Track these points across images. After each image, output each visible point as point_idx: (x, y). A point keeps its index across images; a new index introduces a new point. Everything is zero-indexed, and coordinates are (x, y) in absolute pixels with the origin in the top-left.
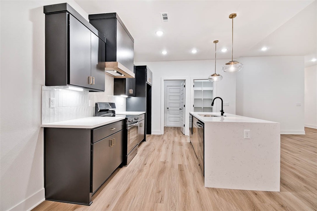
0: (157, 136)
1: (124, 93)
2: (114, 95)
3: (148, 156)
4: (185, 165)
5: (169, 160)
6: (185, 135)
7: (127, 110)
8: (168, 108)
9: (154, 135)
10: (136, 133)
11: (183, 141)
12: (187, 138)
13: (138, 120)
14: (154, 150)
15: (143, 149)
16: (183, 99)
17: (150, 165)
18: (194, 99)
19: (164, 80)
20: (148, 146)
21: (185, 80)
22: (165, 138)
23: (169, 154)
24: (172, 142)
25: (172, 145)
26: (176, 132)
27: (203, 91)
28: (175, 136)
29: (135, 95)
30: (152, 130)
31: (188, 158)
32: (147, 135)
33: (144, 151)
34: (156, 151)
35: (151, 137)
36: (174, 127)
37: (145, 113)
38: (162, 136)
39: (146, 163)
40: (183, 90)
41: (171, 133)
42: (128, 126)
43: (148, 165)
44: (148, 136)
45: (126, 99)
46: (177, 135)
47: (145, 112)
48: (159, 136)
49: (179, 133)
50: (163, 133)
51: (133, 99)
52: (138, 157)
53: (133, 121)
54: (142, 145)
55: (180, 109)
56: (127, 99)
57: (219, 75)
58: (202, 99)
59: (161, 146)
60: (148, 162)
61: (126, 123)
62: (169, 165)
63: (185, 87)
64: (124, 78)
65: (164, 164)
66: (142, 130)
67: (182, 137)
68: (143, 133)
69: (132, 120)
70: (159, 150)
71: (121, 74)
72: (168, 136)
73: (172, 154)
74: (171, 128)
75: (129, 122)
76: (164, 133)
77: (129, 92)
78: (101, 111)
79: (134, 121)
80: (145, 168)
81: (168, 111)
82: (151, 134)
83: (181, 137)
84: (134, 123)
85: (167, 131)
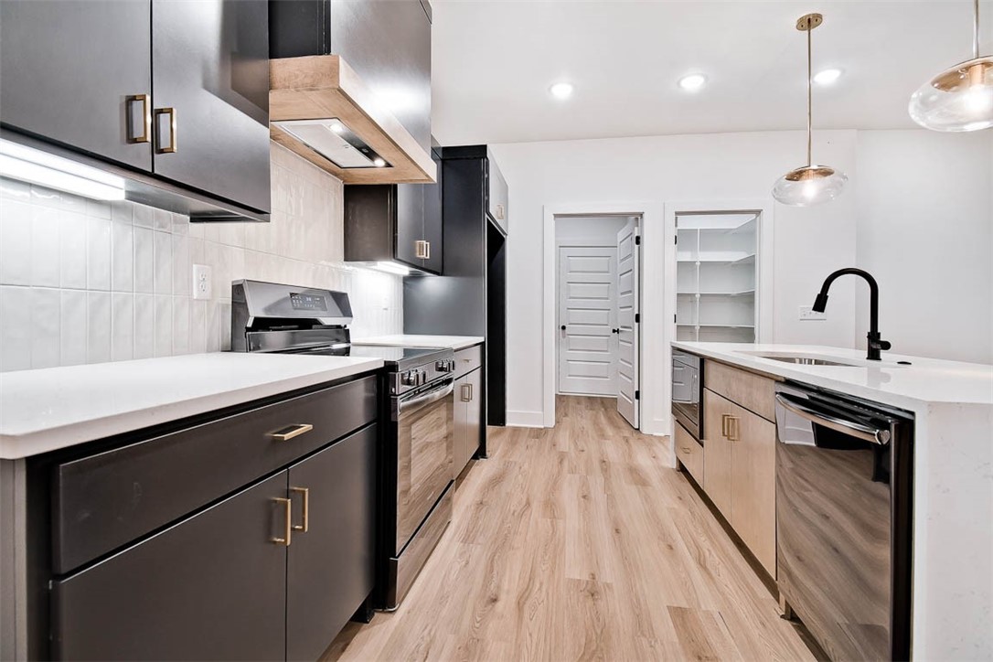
0: (529, 436)
1: (392, 252)
2: (346, 259)
3: (501, 545)
4: (709, 615)
5: (610, 574)
6: (645, 430)
7: (407, 330)
8: (564, 328)
9: (516, 430)
10: (444, 419)
11: (643, 459)
12: (655, 448)
13: (454, 374)
14: (528, 504)
15: (478, 499)
16: (630, 292)
17: (520, 606)
18: (678, 294)
19: (556, 216)
20: (496, 481)
21: (639, 217)
22: (565, 442)
23: (604, 531)
24: (596, 464)
25: (600, 480)
26: (603, 419)
27: (698, 264)
28: (603, 436)
29: (440, 268)
30: (509, 411)
31: (702, 565)
32: (490, 429)
33: (483, 512)
34: (536, 507)
35: (506, 436)
36: (589, 398)
37: (482, 344)
38: (549, 438)
39: (499, 587)
40: (630, 255)
41: (583, 420)
42: (401, 404)
43: (506, 603)
44: (495, 434)
45: (404, 283)
46: (609, 431)
47: (481, 339)
48: (538, 433)
49: (611, 421)
50: (552, 424)
51: (434, 285)
52: (457, 546)
53: (428, 378)
54: (472, 479)
55: (614, 331)
56: (407, 281)
57: (825, 173)
58: (698, 296)
59: (554, 485)
60: (505, 586)
61: (387, 389)
62: (616, 606)
63: (638, 242)
64: (388, 186)
65: (590, 602)
66: (470, 412)
67: (631, 441)
68: (475, 421)
69: (420, 372)
70: (551, 507)
71: (371, 154)
72: (575, 437)
73: (617, 531)
74: (578, 399)
75: (408, 382)
76: (557, 422)
77: (412, 250)
78: (261, 324)
79: (433, 375)
80: (493, 625)
81: (564, 337)
82: (504, 425)
83: (627, 441)
84: (434, 387)
85: (566, 415)
